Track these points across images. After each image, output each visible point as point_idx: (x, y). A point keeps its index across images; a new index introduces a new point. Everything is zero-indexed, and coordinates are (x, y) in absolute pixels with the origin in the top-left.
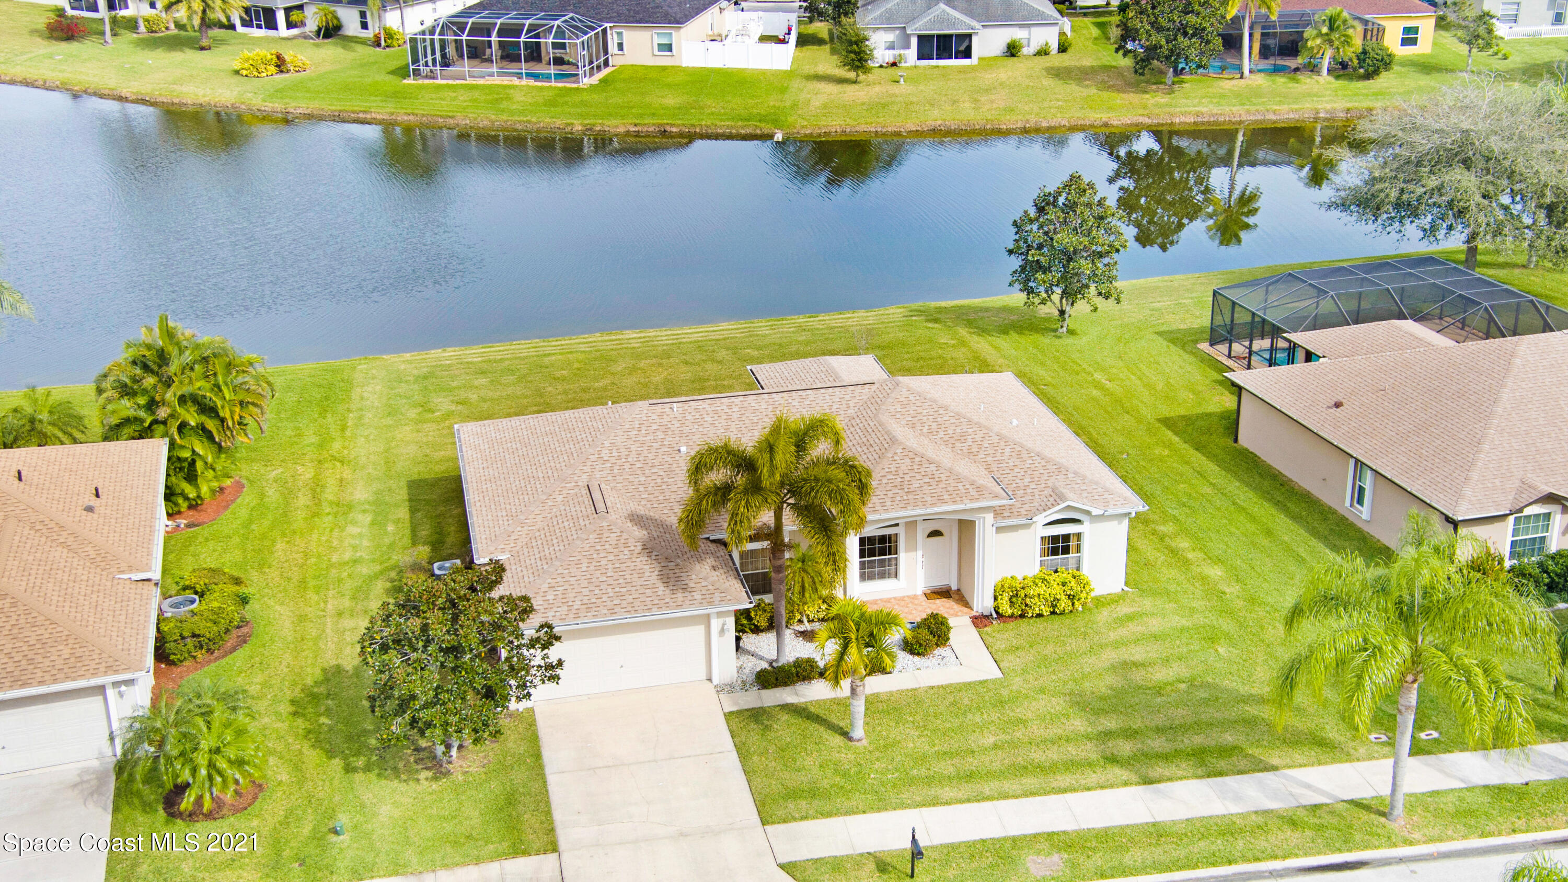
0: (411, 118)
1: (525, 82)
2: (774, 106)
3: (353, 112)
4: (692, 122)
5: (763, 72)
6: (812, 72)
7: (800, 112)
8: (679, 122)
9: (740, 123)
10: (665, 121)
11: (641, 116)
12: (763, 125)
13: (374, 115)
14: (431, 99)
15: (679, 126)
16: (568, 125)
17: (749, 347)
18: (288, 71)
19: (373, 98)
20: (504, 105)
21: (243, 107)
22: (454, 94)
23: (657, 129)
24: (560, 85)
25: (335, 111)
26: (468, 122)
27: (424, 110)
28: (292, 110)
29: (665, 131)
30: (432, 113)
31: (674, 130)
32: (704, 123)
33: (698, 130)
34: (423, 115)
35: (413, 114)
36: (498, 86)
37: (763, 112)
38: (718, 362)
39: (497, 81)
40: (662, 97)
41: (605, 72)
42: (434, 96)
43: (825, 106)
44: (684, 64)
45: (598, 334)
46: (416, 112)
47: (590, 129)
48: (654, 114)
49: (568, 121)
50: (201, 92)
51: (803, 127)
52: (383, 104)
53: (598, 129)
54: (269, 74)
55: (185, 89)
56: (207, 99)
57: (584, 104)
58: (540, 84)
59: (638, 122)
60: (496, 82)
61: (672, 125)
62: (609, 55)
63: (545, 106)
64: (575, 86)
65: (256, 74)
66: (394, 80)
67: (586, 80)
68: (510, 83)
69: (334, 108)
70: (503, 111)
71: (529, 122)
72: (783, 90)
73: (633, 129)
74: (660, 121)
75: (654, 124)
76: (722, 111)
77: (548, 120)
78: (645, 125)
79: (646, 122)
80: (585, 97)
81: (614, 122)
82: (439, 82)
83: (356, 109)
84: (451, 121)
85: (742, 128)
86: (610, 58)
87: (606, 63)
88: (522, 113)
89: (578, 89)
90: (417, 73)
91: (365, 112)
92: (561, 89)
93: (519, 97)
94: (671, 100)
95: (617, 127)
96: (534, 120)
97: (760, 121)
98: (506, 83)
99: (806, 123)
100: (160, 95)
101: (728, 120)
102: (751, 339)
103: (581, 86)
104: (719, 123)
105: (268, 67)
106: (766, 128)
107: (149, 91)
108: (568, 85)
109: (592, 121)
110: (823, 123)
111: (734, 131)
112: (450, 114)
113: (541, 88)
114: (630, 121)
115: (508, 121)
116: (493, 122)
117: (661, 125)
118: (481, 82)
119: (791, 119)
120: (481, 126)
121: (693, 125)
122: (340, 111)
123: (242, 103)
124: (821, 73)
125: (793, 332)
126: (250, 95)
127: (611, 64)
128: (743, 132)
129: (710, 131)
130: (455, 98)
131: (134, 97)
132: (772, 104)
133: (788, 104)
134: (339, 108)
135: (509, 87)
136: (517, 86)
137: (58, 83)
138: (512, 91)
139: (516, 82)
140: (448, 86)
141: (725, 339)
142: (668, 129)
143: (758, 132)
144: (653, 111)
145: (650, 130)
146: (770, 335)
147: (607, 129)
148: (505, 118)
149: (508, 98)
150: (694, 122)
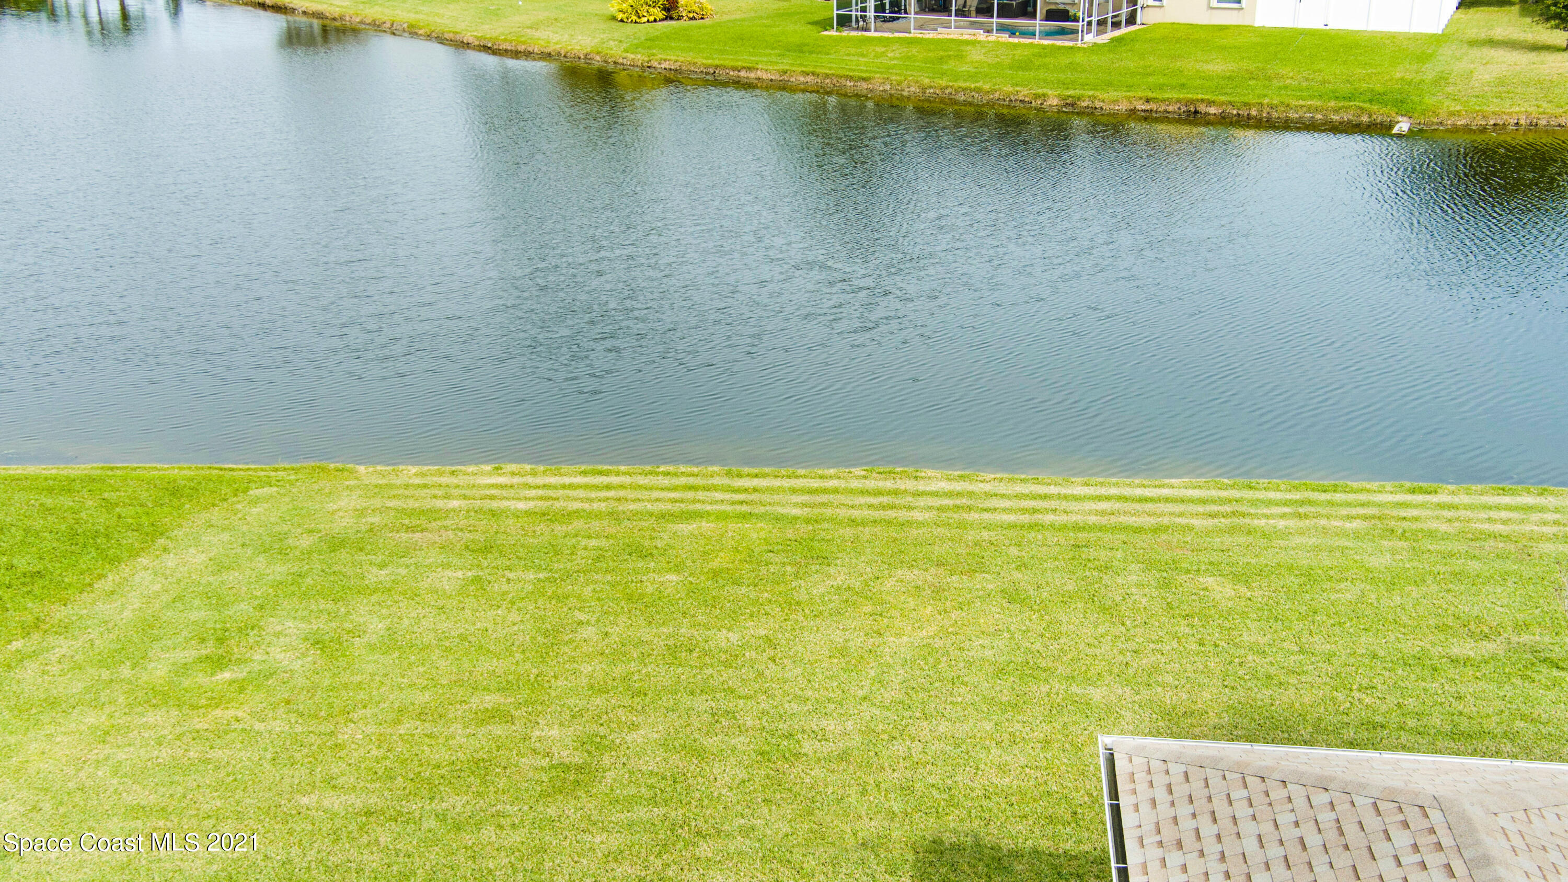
0: (809, 79)
1: (993, 37)
2: (1402, 79)
3: (734, 69)
4: (1246, 99)
5: (1392, 36)
6: (1483, 35)
7: (1449, 89)
8: (1223, 98)
9: (1332, 104)
10: (1200, 96)
11: (1161, 87)
12: (1375, 108)
13: (759, 74)
14: (848, 55)
15: (1222, 103)
16: (1037, 96)
17: (1214, 568)
18: (680, 18)
19: (768, 51)
20: (951, 65)
21: (598, 58)
22: (883, 49)
23: (1183, 109)
24: (1046, 42)
25: (710, 66)
26: (888, 87)
27: (830, 68)
28: (655, 64)
29: (1196, 112)
30: (841, 72)
31: (1212, 110)
32: (1266, 101)
33: (1254, 113)
34: (827, 76)
35: (813, 74)
36: (952, 40)
37: (1379, 88)
38: (1104, 609)
39: (953, 34)
40: (1206, 62)
41: (1124, 30)
42: (853, 51)
43: (1501, 82)
44: (1258, 23)
45: (858, 471)
46: (818, 70)
47: (1073, 105)
48: (1183, 85)
49: (1040, 91)
50: (555, 38)
51: (1452, 114)
52: (778, 59)
53: (1084, 104)
54: (652, 19)
55: (537, 34)
56: (558, 47)
57: (1072, 67)
58: (1016, 40)
59: (1150, 95)
60: (952, 37)
61: (1210, 103)
62: (1139, 7)
63: (1011, 68)
64: (1071, 44)
65: (634, 18)
66: (811, 31)
67: (1089, 38)
68: (972, 38)
69: (710, 62)
70: (943, 74)
71: (978, 90)
72: (1422, 58)
73: (1141, 106)
74: (1190, 96)
75: (1179, 101)
76: (1304, 84)
77: (1009, 89)
78: (1164, 100)
79: (1166, 96)
80: (1079, 58)
81: (1113, 94)
82: (872, 34)
83: (740, 64)
84: (864, 85)
85: (1336, 111)
86: (1139, 10)
87: (1131, 20)
88: (971, 77)
89: (1072, 48)
90: (844, 21)
91: (749, 69)
92: (1044, 47)
93: (976, 55)
94: (1217, 67)
95: (1116, 102)
96: (987, 87)
97: (1371, 101)
98: (966, 37)
99: (1458, 108)
100: (505, 40)
101: (1311, 97)
102: (1228, 540)
103: (1079, 43)
104: (1294, 103)
105: (651, 10)
106: (1380, 113)
107: (494, 35)
108: (1059, 43)
109: (1078, 92)
110: (1493, 108)
111: (1319, 116)
112: (864, 75)
113: (1015, 46)
114: (1140, 94)
115: (947, 87)
116: (924, 90)
117: (1192, 102)
118: (930, 35)
119: (1429, 101)
120: (905, 94)
121: (1246, 104)
122: (717, 67)
123: (598, 53)
124: (1500, 38)
125: (1357, 536)
126: (612, 43)
127: (1138, 21)
128: (1336, 118)
129: (1275, 115)
130: (883, 54)
131: (477, 43)
132: (1398, 75)
133: (1429, 76)
134: (717, 62)
135: (967, 43)
136: (979, 42)
137: (405, 26)
138: (969, 48)
139: (981, 35)
140: (880, 39)
141: (1158, 530)
142: (1202, 108)
143: (1365, 119)
144: (1183, 81)
145: (1170, 108)
146: (1286, 534)
147: (1098, 104)
148: (943, 83)
149: (960, 57)
150: (1251, 99)
